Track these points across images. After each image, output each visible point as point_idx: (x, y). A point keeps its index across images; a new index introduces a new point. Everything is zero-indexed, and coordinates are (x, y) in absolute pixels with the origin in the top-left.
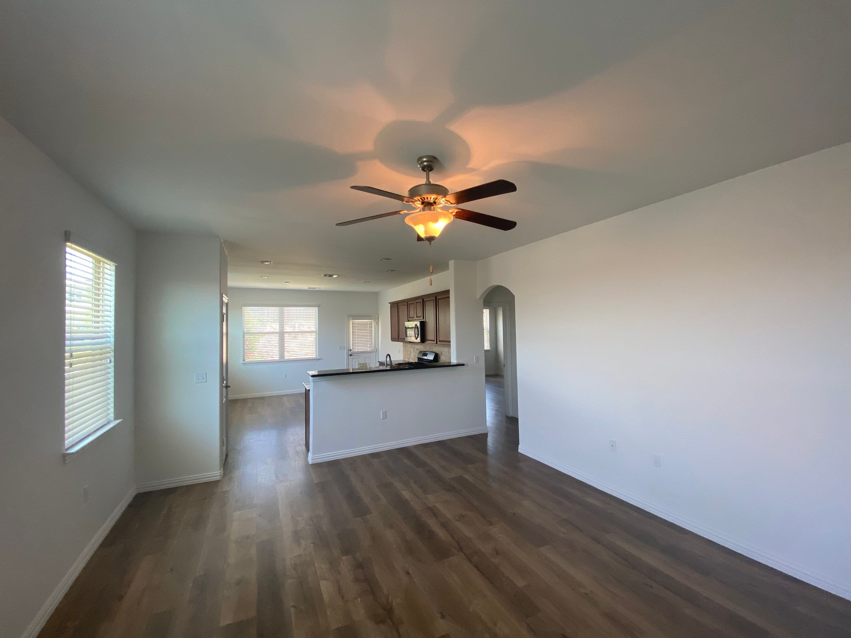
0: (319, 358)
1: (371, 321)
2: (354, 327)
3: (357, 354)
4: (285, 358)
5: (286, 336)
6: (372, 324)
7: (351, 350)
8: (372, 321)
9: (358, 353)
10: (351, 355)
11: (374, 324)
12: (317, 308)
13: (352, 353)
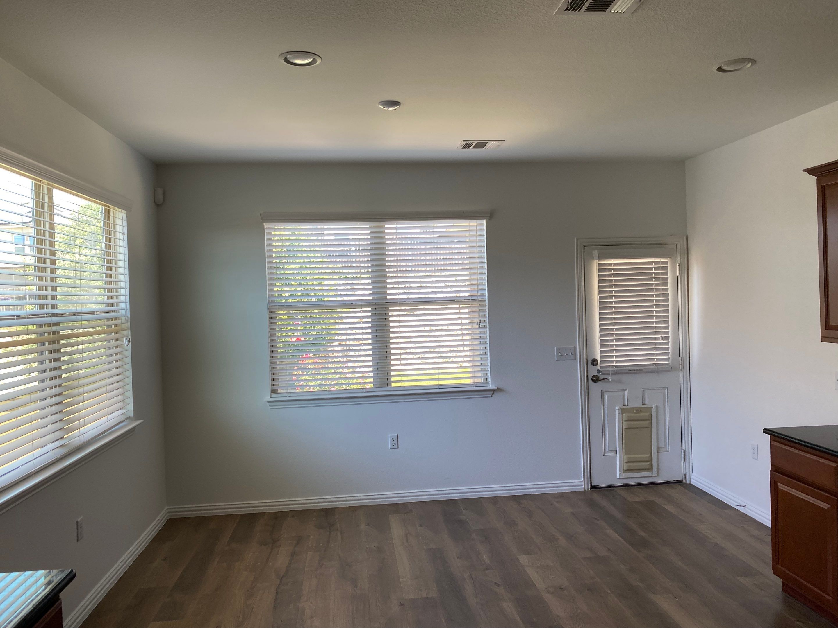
0: (494, 387)
1: (663, 263)
2: (605, 281)
3: (616, 377)
4: (393, 385)
5: (393, 314)
6: (667, 273)
7: (594, 362)
8: (666, 263)
9: (619, 372)
10: (595, 379)
11: (674, 271)
12: (485, 221)
13: (599, 371)
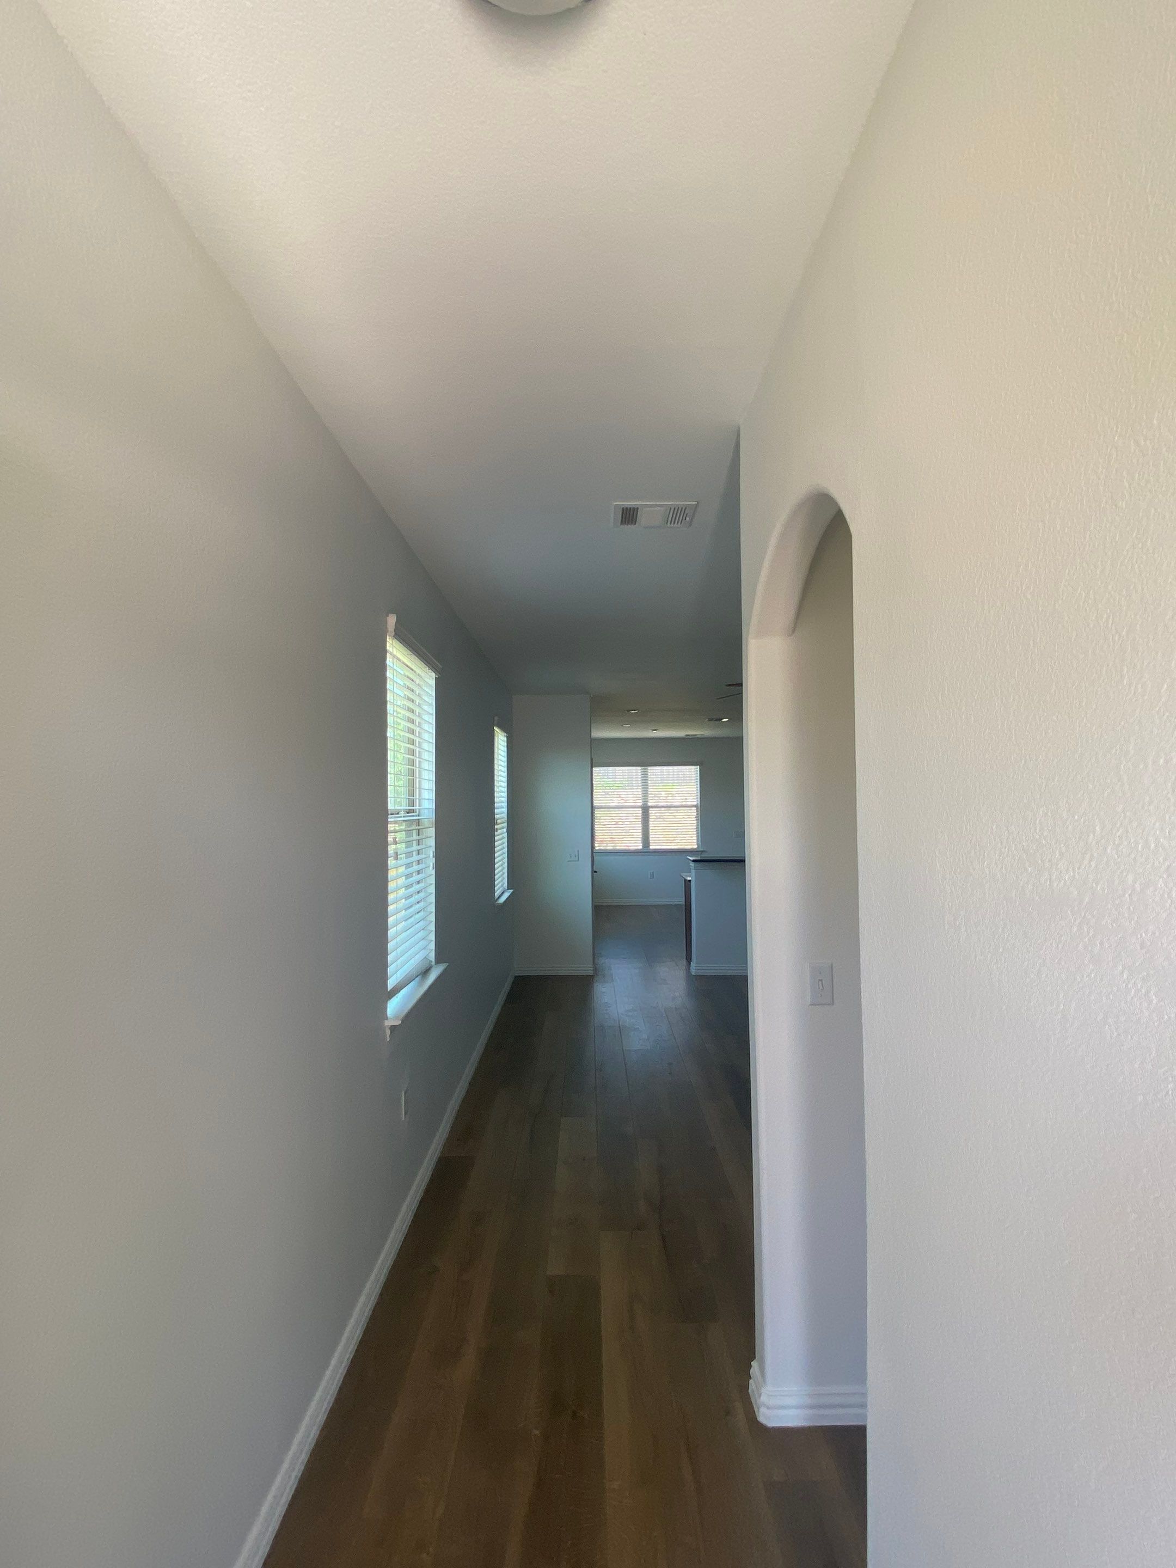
0: (702, 850)
4: (651, 847)
5: (651, 811)
12: (698, 767)
